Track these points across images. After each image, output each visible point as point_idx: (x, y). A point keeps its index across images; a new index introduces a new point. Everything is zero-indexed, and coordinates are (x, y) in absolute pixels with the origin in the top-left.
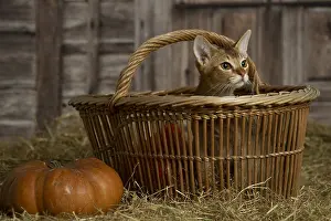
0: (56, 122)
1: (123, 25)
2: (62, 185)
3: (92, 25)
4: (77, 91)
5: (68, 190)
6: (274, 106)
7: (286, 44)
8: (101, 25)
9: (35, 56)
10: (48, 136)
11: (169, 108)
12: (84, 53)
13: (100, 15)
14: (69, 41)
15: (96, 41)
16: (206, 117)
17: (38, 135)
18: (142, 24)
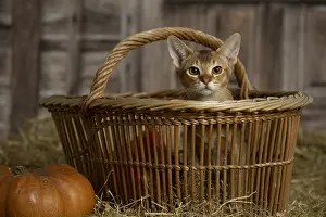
0: (30, 125)
1: (109, 20)
2: (27, 192)
3: (74, 19)
4: (55, 90)
5: (33, 198)
6: (261, 112)
7: (287, 45)
8: (84, 20)
9: (9, 52)
10: (21, 140)
11: (147, 112)
12: (64, 50)
13: (84, 9)
14: (49, 36)
15: (78, 37)
16: (187, 123)
17: (10, 138)
18: (129, 20)
